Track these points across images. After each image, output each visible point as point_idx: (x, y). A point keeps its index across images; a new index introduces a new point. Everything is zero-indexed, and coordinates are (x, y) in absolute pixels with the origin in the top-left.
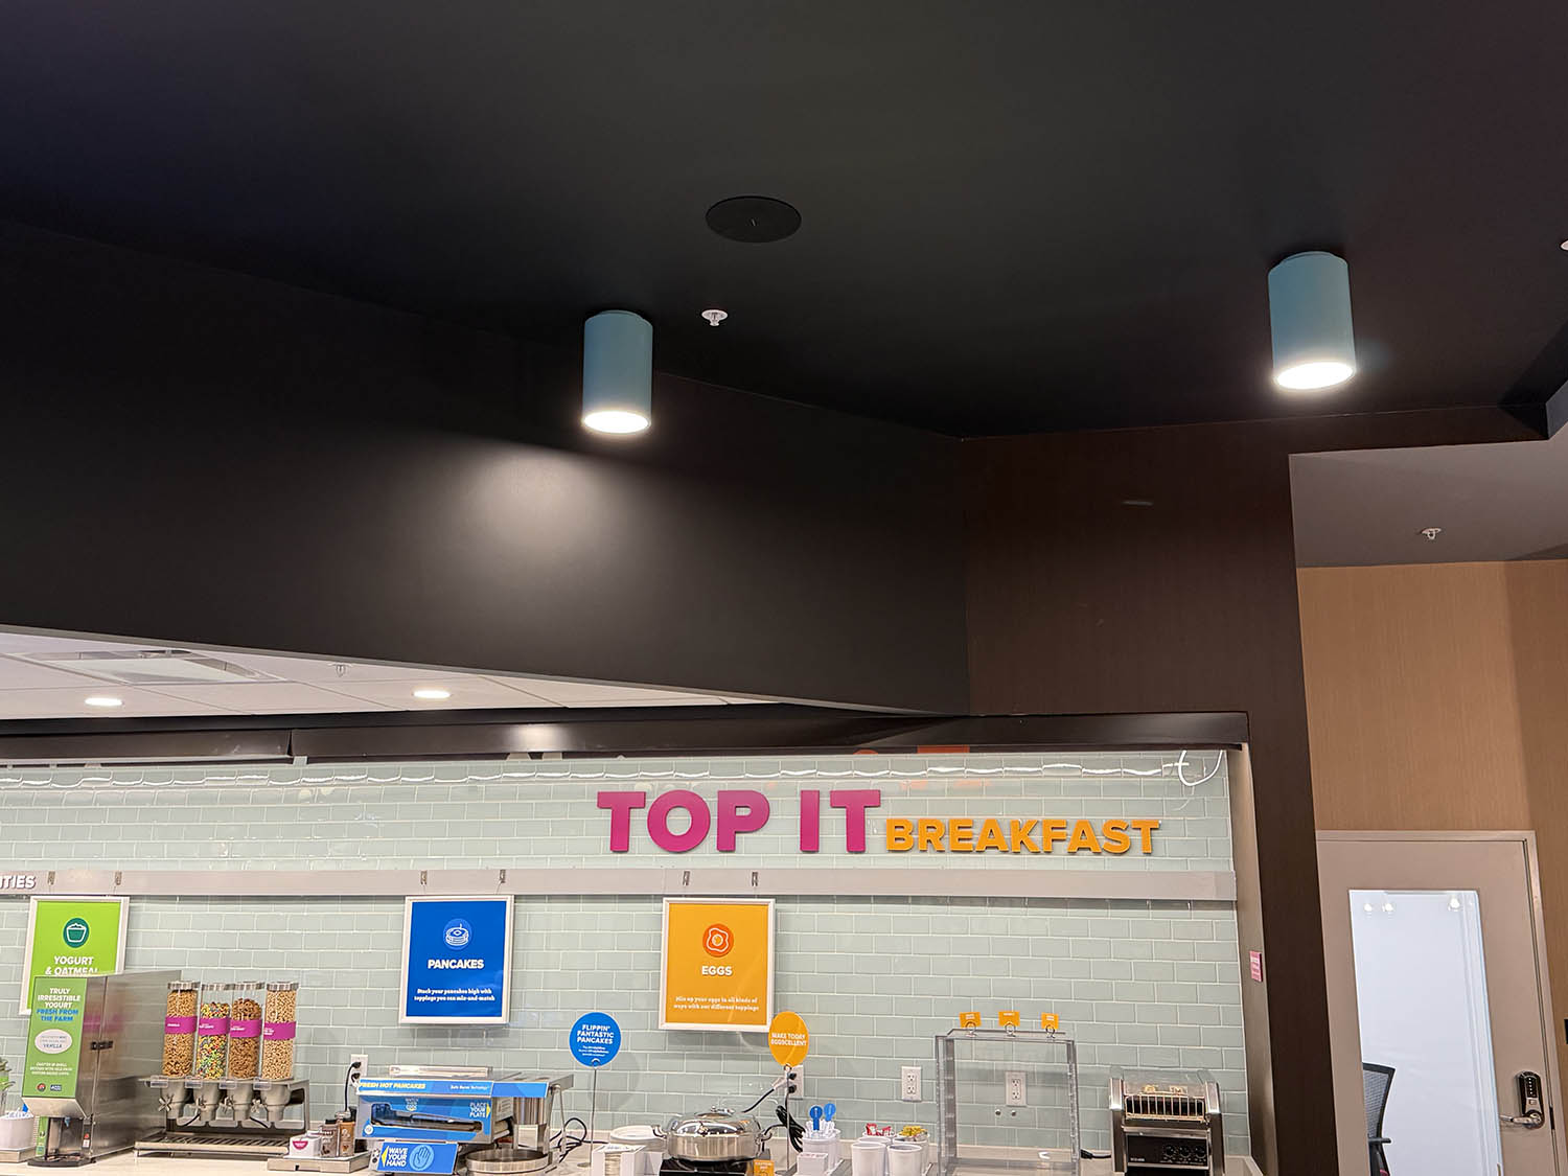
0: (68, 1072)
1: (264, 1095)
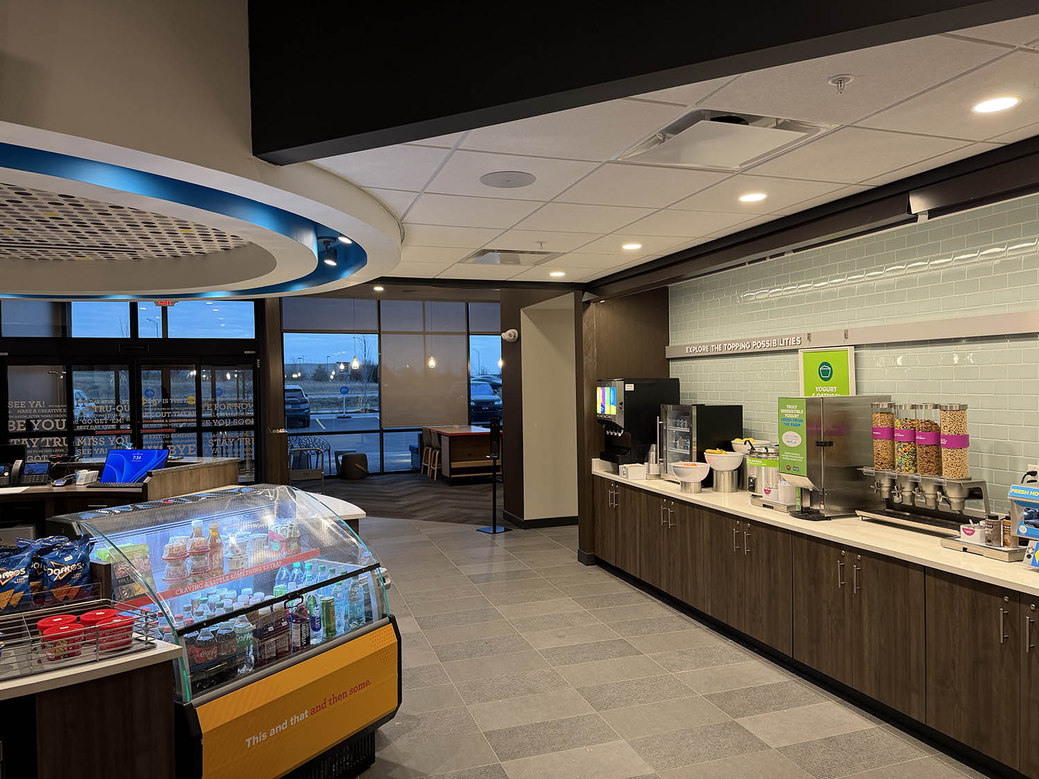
0: (801, 459)
1: (946, 489)
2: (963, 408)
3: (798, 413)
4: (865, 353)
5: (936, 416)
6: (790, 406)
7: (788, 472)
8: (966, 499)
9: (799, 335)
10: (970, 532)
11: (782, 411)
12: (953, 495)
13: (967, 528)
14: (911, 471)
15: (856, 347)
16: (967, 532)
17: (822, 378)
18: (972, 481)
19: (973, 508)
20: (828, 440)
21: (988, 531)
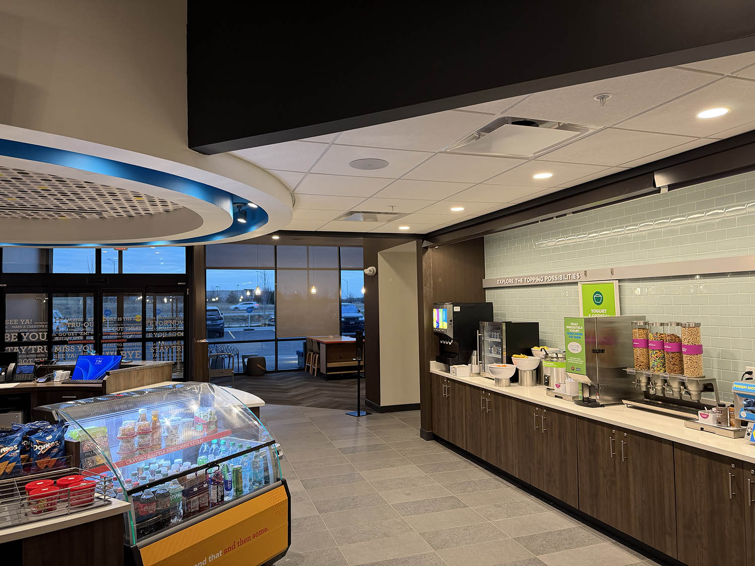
0: (581, 362)
1: (687, 384)
2: (698, 325)
3: (578, 328)
4: (626, 285)
5: (678, 331)
6: (573, 324)
7: (573, 371)
8: (702, 391)
9: (578, 272)
10: (705, 416)
11: (567, 327)
12: (692, 388)
13: (703, 413)
14: (662, 371)
15: (619, 280)
16: (704, 416)
17: (596, 303)
18: (706, 378)
19: (707, 398)
20: (601, 349)
21: (718, 415)
